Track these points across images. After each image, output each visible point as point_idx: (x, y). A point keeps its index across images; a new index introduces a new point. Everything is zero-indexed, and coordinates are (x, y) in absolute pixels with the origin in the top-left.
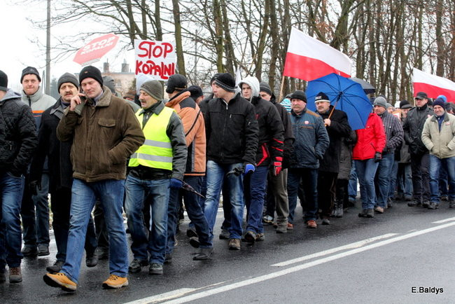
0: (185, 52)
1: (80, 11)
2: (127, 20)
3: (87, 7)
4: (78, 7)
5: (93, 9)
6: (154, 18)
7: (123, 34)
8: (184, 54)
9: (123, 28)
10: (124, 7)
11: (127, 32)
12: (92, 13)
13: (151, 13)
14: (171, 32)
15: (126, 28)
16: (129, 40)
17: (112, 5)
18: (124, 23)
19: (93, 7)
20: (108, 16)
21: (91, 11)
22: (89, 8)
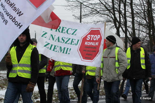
0: (136, 29)
1: (94, 12)
2: (113, 16)
3: (97, 11)
4: (94, 11)
5: (100, 12)
6: (123, 16)
7: (111, 22)
8: (135, 30)
9: (111, 19)
10: (112, 11)
11: (113, 21)
12: (99, 14)
13: (123, 14)
14: (130, 21)
15: (112, 19)
16: (113, 24)
17: (107, 10)
18: (112, 17)
19: (99, 11)
20: (105, 15)
21: (99, 13)
22: (98, 11)
